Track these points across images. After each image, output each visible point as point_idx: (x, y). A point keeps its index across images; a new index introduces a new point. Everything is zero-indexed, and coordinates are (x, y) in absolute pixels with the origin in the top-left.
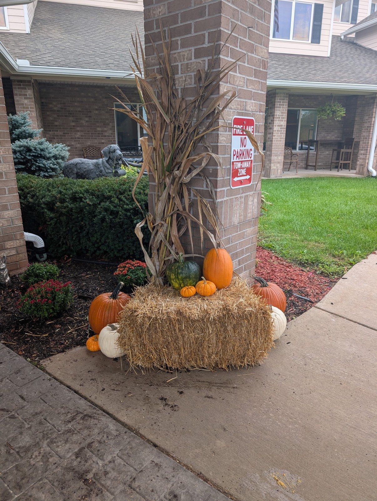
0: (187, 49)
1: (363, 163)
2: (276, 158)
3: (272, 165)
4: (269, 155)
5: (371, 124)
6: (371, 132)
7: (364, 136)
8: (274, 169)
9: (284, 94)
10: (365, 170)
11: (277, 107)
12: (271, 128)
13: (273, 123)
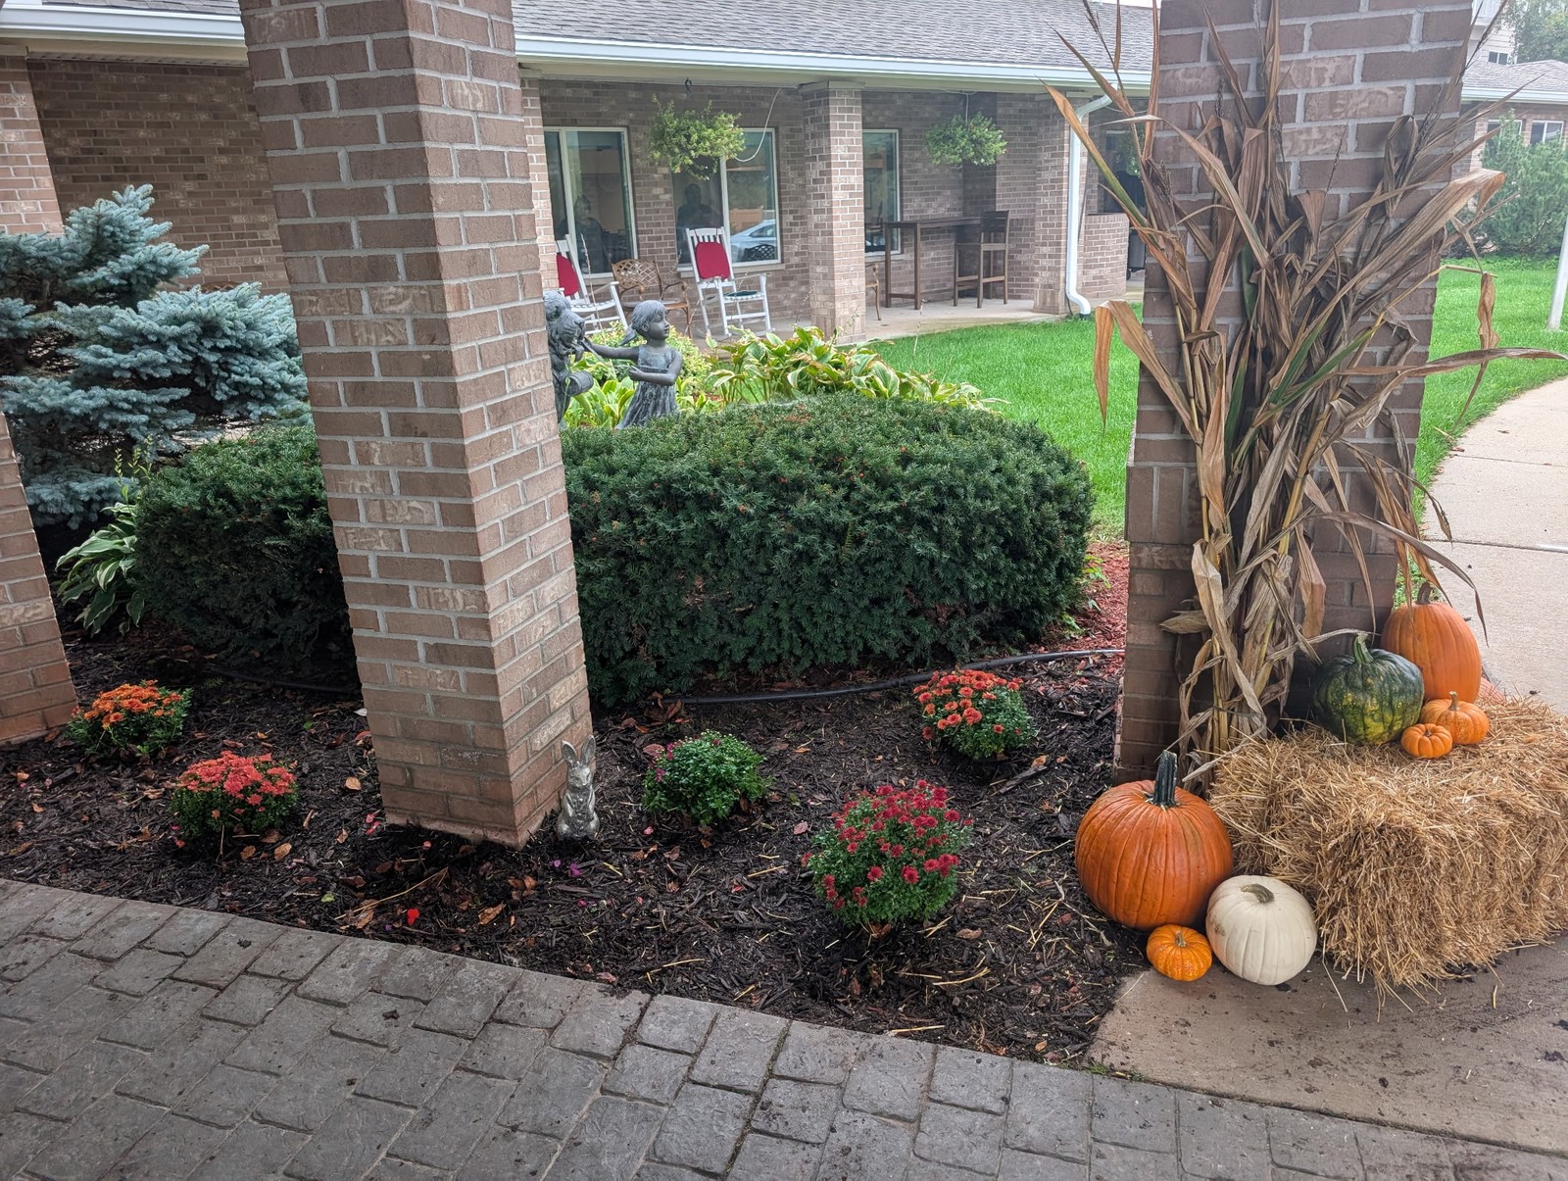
0: (1334, 53)
1: (1051, 282)
2: (845, 283)
3: (838, 305)
4: (825, 275)
5: (1061, 174)
6: (1065, 196)
7: (1045, 206)
8: (844, 317)
9: (850, 93)
10: (1060, 299)
11: (836, 134)
12: (822, 196)
13: (829, 181)
